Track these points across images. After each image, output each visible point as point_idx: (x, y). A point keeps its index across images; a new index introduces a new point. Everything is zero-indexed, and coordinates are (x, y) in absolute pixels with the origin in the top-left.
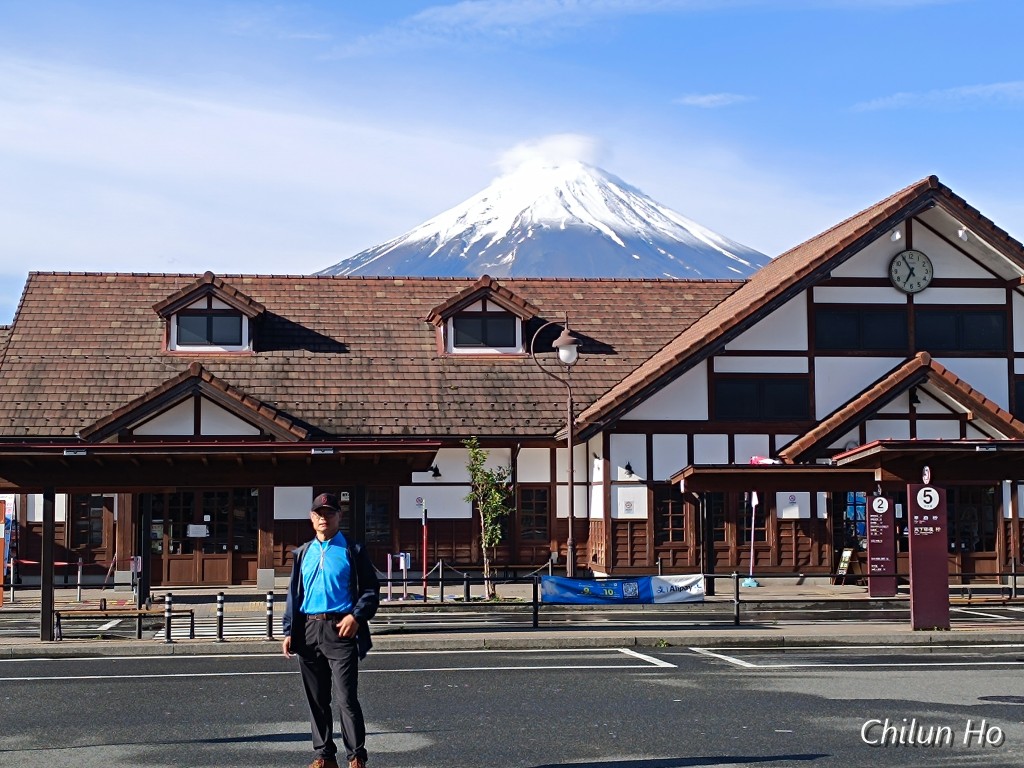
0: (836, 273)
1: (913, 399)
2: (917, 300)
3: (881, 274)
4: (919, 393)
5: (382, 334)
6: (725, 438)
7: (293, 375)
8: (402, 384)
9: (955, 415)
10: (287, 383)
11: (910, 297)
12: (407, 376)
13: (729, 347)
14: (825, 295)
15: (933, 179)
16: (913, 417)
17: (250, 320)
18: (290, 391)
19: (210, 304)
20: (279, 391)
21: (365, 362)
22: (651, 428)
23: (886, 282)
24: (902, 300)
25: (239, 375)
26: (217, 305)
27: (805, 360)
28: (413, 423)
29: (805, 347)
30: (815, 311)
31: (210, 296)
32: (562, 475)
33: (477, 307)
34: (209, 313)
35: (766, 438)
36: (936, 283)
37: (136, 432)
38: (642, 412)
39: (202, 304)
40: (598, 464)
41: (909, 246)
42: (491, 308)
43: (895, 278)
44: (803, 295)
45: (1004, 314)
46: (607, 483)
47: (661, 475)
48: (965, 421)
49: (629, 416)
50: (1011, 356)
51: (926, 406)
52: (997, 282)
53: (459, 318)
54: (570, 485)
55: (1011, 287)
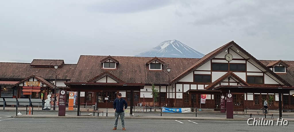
0: (216, 57)
1: (229, 79)
2: (230, 62)
5: (138, 66)
7: (123, 73)
8: (141, 75)
9: (236, 82)
10: (122, 74)
12: (142, 73)
13: (197, 70)
14: (214, 61)
15: (233, 41)
16: (229, 82)
17: (116, 64)
18: (123, 75)
19: (110, 61)
20: (121, 75)
21: (135, 71)
22: (183, 83)
25: (114, 73)
28: (143, 81)
30: (212, 64)
32: (168, 91)
33: (154, 62)
35: (203, 85)
36: (233, 59)
37: (96, 82)
38: (182, 80)
39: (108, 61)
40: (174, 89)
41: (229, 53)
42: (157, 62)
44: (210, 61)
45: (245, 65)
46: (176, 92)
47: (185, 91)
48: (238, 83)
49: (179, 81)
50: (246, 72)
51: (231, 80)
52: (244, 59)
53: (151, 64)
54: (169, 92)
55: (246, 60)
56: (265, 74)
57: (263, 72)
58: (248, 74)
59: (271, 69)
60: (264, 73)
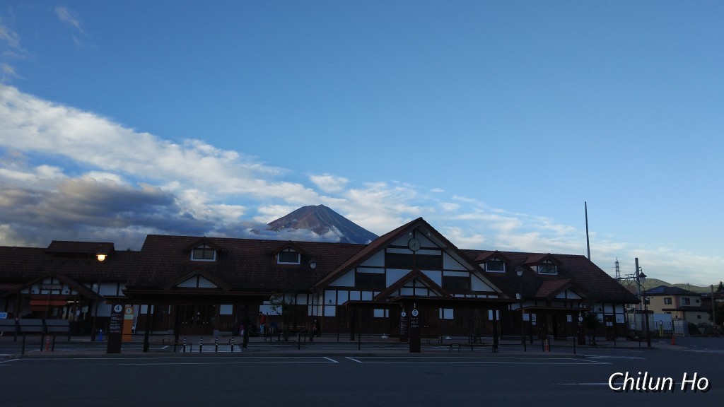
1: (414, 282)
2: (416, 253)
3: (406, 245)
4: (416, 281)
6: (359, 292)
9: (426, 287)
11: (414, 252)
13: (361, 265)
15: (421, 218)
16: (414, 288)
17: (217, 252)
19: (204, 246)
22: (338, 289)
23: (408, 247)
24: (412, 253)
26: (206, 247)
27: (383, 270)
29: (384, 266)
30: (387, 256)
31: (204, 244)
32: (310, 303)
33: (287, 250)
34: (204, 249)
35: (371, 293)
36: (421, 248)
37: (179, 286)
38: (336, 283)
39: (202, 247)
40: (321, 299)
41: (414, 237)
42: (291, 250)
43: (410, 246)
44: (384, 250)
45: (441, 258)
46: (324, 305)
47: (340, 303)
48: (429, 290)
49: (331, 285)
50: (443, 270)
51: (418, 284)
52: (439, 249)
53: (281, 253)
54: (312, 305)
55: (443, 250)
56: (472, 275)
57: (468, 271)
58: (446, 274)
59: (482, 266)
60: (471, 272)
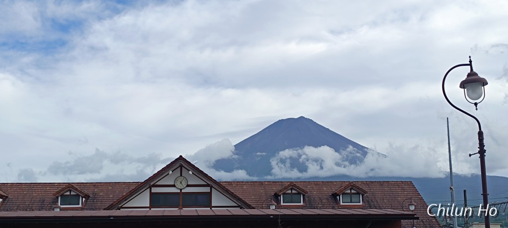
0: (158, 183)
2: (183, 191)
3: (173, 184)
11: (181, 190)
14: (154, 190)
15: (181, 156)
23: (174, 186)
24: (179, 191)
27: (148, 209)
29: (149, 205)
33: (68, 193)
36: (188, 186)
41: (181, 175)
42: (72, 193)
43: (176, 185)
44: (149, 189)
45: (210, 194)
50: (211, 207)
52: (207, 185)
53: (62, 196)
55: (211, 186)
57: (239, 206)
